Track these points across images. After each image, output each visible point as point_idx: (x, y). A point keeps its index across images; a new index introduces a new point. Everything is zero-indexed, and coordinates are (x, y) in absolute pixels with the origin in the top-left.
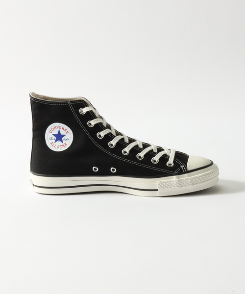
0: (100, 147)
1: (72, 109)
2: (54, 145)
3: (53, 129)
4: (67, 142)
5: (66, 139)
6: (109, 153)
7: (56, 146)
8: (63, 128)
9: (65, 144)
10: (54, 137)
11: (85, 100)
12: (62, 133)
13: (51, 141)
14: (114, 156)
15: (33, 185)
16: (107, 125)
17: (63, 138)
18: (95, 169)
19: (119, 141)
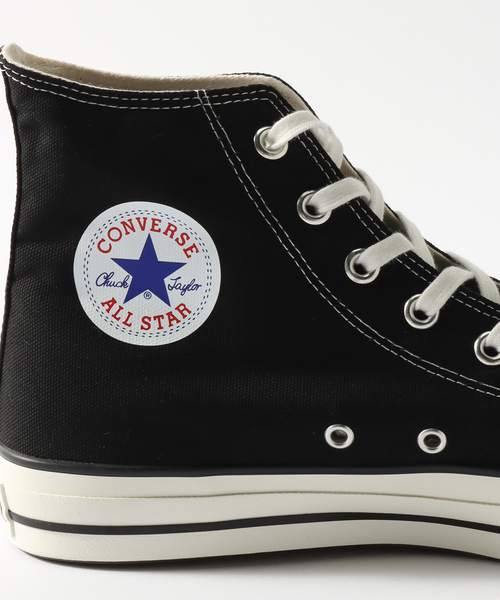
0: (362, 326)
1: (219, 131)
2: (123, 315)
3: (115, 234)
4: (191, 299)
5: (184, 282)
6: (410, 358)
7: (135, 320)
8: (170, 230)
9: (183, 309)
10: (121, 274)
11: (280, 87)
12: (166, 251)
13: (108, 293)
14: (436, 370)
15: (11, 514)
16: (386, 216)
17: (168, 281)
18: (340, 435)
19: (457, 294)
